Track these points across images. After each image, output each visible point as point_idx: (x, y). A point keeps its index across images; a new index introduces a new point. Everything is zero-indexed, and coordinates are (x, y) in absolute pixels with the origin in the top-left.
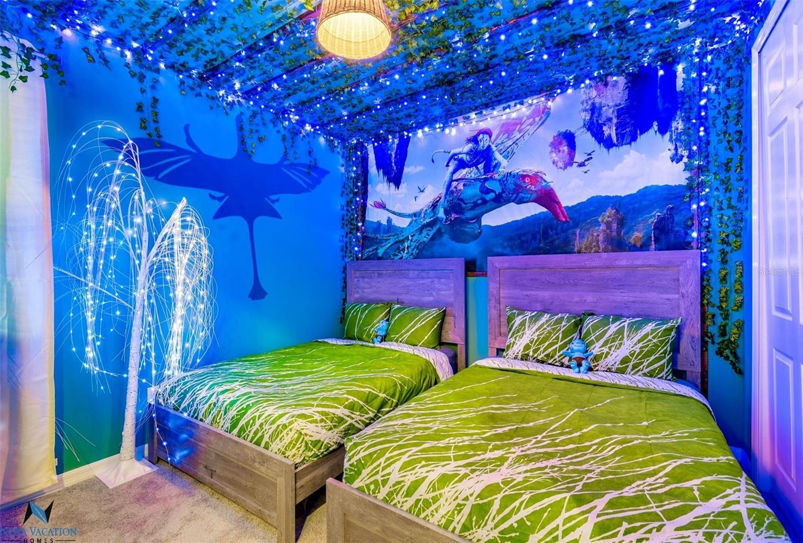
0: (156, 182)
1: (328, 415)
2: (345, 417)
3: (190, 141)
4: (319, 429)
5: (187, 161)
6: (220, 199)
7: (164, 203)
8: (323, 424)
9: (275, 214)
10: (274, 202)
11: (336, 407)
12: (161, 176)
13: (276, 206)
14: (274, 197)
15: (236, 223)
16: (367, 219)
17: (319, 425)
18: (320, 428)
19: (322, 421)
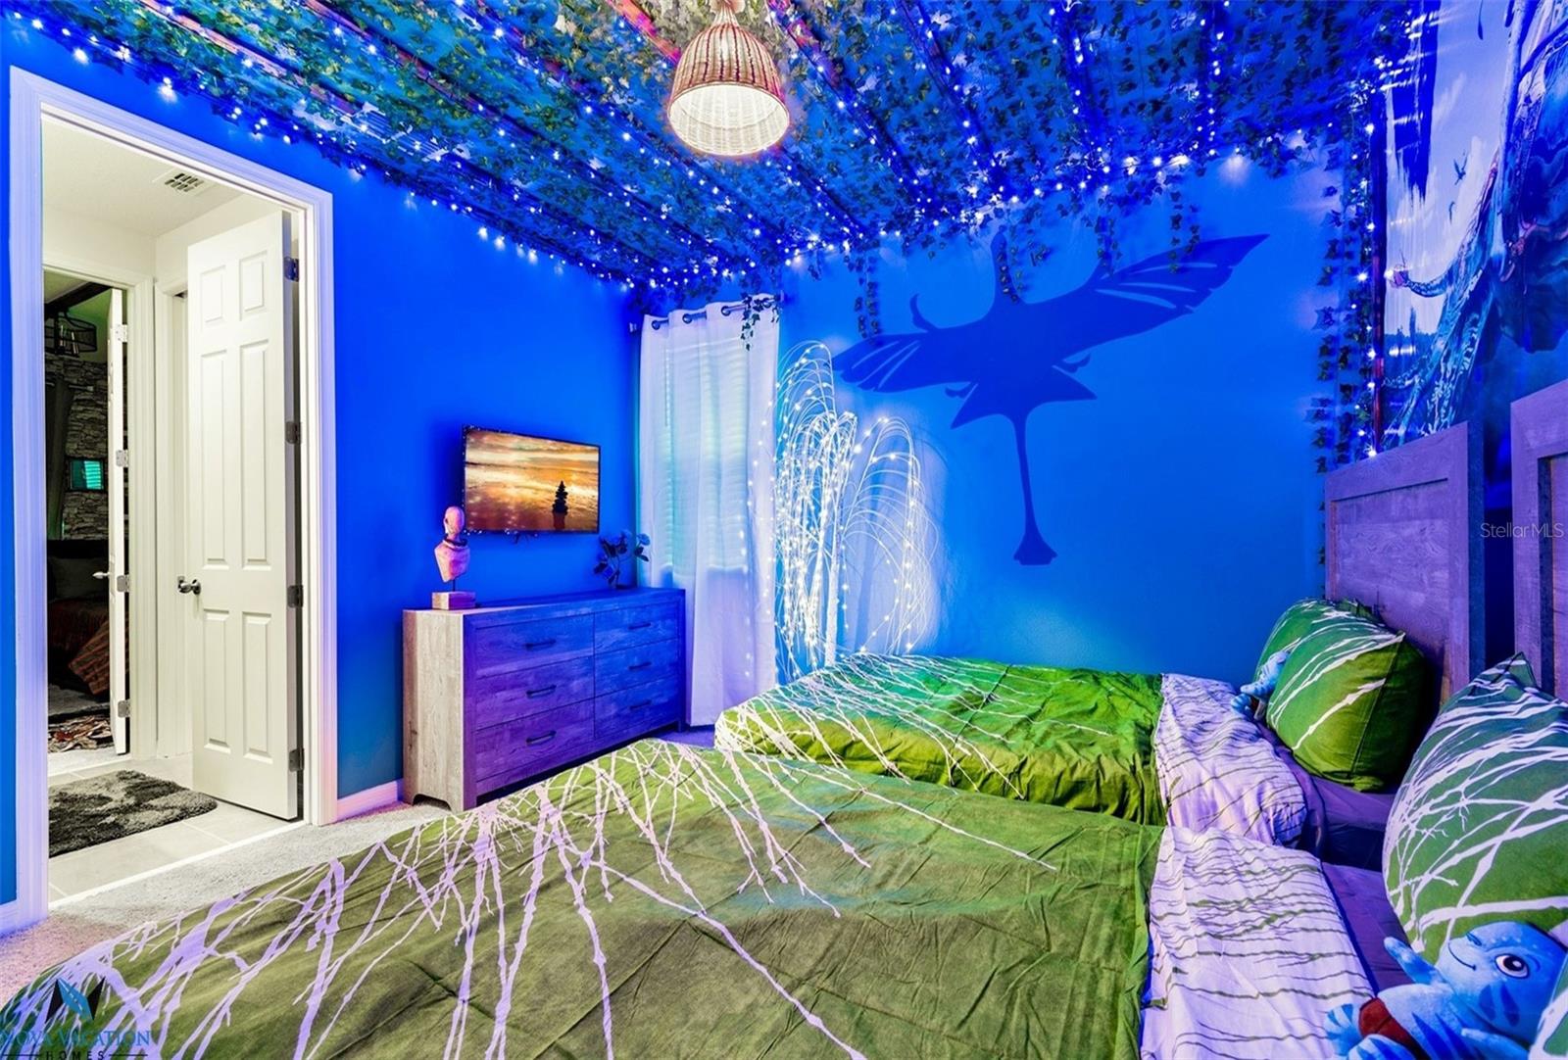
0: (877, 393)
1: (758, 731)
2: (783, 751)
3: (918, 320)
4: (733, 742)
5: (915, 350)
6: (962, 393)
7: (886, 420)
8: (742, 738)
9: (1080, 393)
10: (1073, 368)
11: (777, 729)
12: (880, 385)
13: (1081, 377)
14: (1071, 360)
15: (996, 427)
16: (1386, 332)
17: (737, 736)
18: (735, 739)
19: (742, 733)
